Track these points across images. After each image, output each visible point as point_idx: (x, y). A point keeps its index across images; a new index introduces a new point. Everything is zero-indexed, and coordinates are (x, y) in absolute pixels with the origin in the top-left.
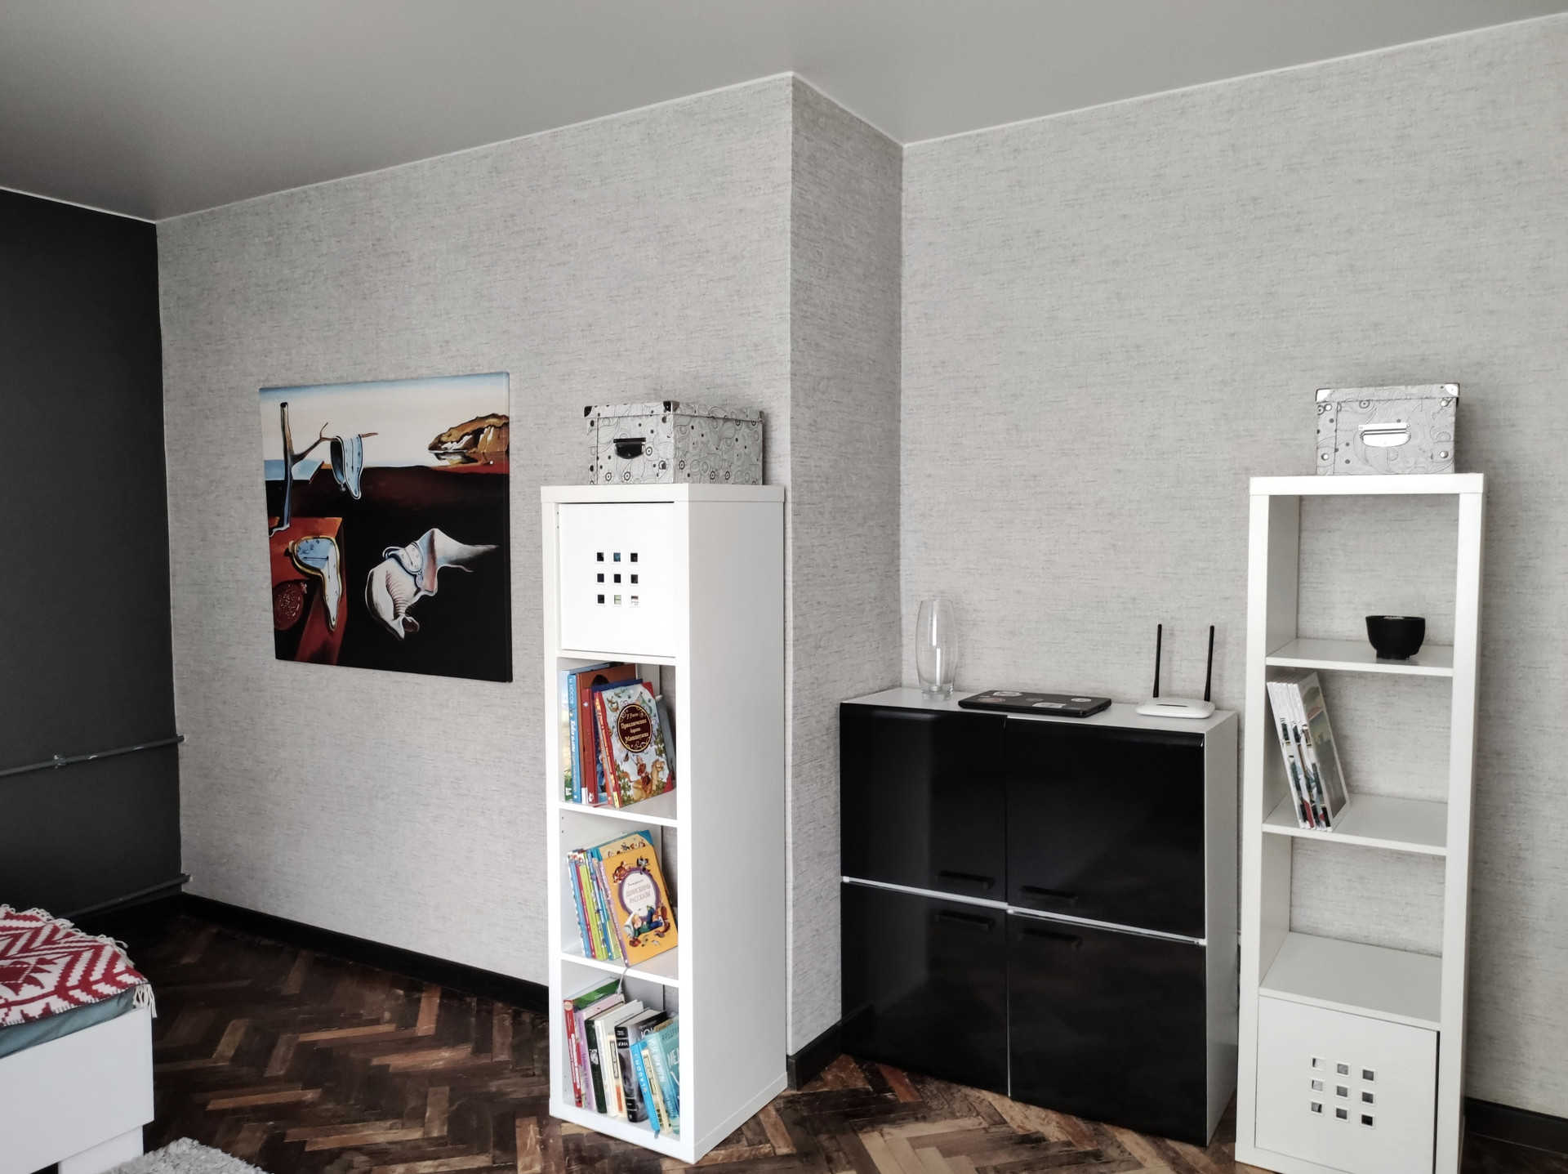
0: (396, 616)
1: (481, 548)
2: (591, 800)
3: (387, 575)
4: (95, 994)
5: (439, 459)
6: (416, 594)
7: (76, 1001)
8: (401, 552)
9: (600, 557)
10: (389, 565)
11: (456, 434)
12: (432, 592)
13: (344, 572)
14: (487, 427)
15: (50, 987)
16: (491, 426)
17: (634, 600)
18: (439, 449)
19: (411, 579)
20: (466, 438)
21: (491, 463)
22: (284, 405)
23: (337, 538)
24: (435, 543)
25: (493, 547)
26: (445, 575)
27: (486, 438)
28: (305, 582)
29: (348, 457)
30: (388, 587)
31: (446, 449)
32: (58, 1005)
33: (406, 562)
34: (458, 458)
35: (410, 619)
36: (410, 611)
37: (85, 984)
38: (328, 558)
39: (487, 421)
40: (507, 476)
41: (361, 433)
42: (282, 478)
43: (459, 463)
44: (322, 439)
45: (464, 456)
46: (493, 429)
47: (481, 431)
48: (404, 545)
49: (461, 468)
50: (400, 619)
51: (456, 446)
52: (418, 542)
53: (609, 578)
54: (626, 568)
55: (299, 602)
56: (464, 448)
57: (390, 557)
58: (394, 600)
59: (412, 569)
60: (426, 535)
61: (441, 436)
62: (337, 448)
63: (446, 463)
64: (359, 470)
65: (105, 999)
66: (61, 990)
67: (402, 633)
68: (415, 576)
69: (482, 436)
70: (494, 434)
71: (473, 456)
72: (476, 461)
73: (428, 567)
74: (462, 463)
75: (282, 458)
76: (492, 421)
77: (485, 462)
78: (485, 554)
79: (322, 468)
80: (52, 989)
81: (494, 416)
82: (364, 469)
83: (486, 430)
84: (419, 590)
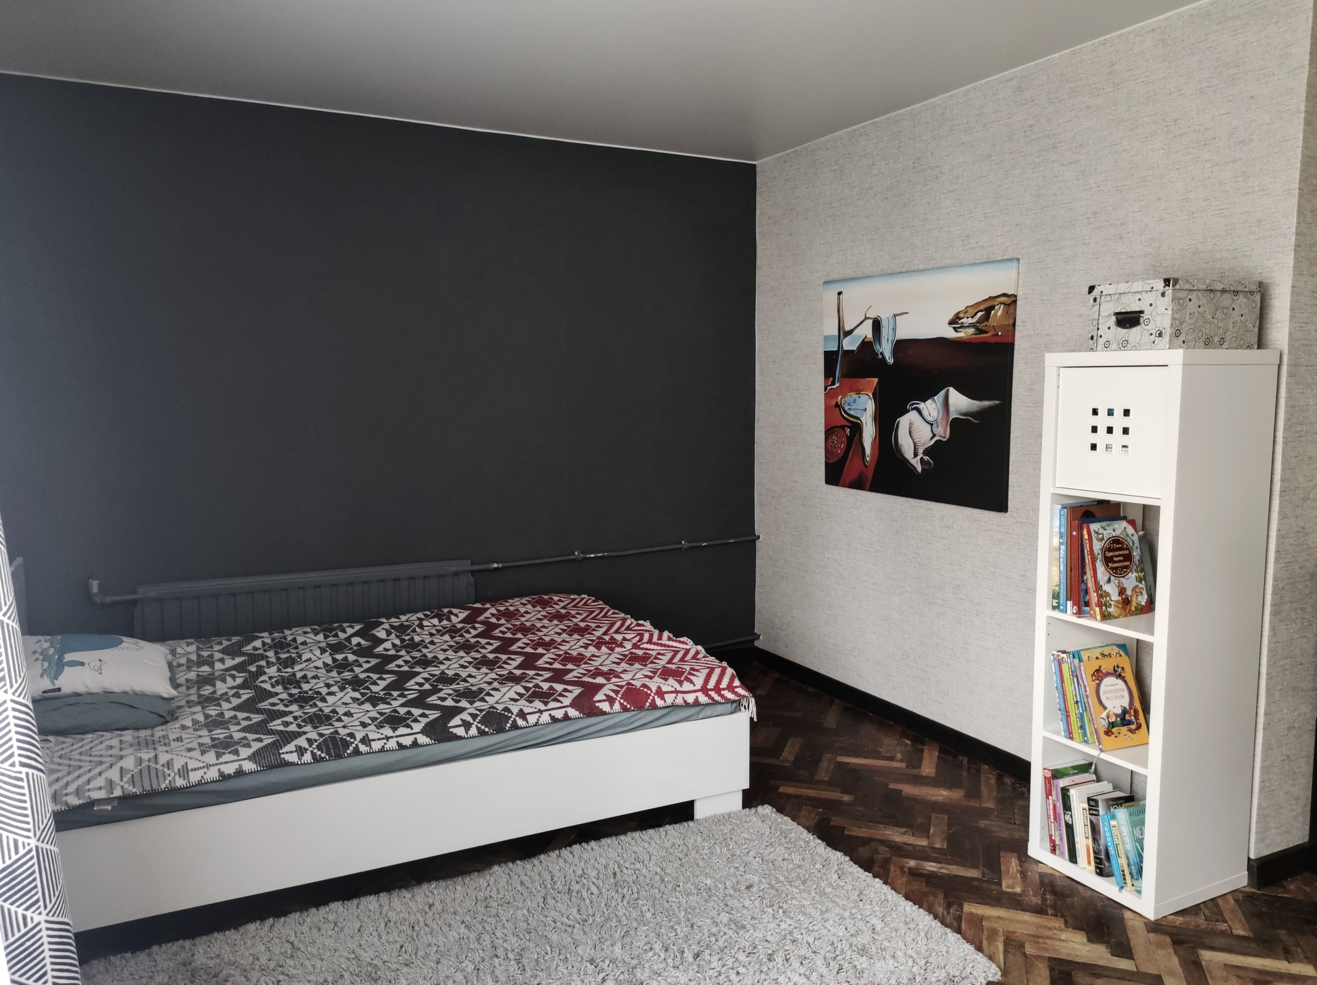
0: (916, 455)
1: (987, 403)
2: (1075, 612)
3: (910, 424)
4: (722, 696)
5: (956, 331)
6: (932, 439)
7: (712, 699)
8: (922, 406)
9: (1095, 412)
10: (913, 415)
11: (972, 311)
12: (945, 437)
13: (877, 420)
14: (998, 305)
15: (698, 687)
16: (1001, 304)
17: (1124, 449)
18: (957, 323)
19: (929, 427)
20: (980, 314)
21: (1000, 333)
22: (840, 293)
23: (873, 395)
24: (949, 399)
25: (997, 402)
26: (956, 424)
27: (996, 313)
28: (848, 427)
29: (885, 332)
30: (910, 432)
31: (962, 323)
32: (703, 699)
33: (925, 413)
34: (972, 330)
35: (926, 458)
36: (926, 452)
37: (717, 689)
38: (866, 409)
39: (998, 300)
40: (1013, 344)
41: (896, 313)
42: (836, 349)
43: (973, 334)
44: (866, 318)
45: (977, 329)
46: (1002, 305)
47: (993, 307)
48: (924, 401)
49: (974, 338)
50: (919, 458)
51: (971, 321)
52: (935, 398)
53: (1102, 430)
54: (1118, 422)
55: (844, 442)
56: (978, 322)
57: (912, 409)
58: (914, 443)
59: (930, 419)
60: (942, 393)
61: (959, 313)
62: (877, 325)
63: (961, 334)
64: (893, 341)
65: (728, 701)
66: (704, 690)
67: (919, 469)
68: (932, 425)
69: (993, 312)
70: (1003, 310)
71: (984, 329)
72: (987, 332)
73: (942, 418)
74: (975, 334)
75: (837, 333)
76: (1003, 299)
77: (995, 333)
78: (990, 408)
79: (866, 340)
80: (700, 688)
81: (1004, 295)
82: (897, 341)
83: (997, 307)
84: (934, 435)
